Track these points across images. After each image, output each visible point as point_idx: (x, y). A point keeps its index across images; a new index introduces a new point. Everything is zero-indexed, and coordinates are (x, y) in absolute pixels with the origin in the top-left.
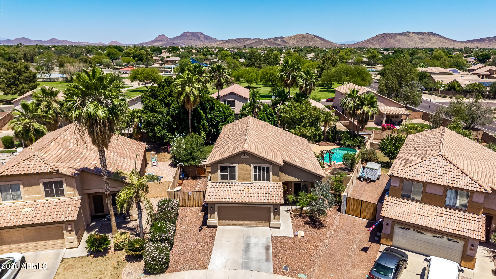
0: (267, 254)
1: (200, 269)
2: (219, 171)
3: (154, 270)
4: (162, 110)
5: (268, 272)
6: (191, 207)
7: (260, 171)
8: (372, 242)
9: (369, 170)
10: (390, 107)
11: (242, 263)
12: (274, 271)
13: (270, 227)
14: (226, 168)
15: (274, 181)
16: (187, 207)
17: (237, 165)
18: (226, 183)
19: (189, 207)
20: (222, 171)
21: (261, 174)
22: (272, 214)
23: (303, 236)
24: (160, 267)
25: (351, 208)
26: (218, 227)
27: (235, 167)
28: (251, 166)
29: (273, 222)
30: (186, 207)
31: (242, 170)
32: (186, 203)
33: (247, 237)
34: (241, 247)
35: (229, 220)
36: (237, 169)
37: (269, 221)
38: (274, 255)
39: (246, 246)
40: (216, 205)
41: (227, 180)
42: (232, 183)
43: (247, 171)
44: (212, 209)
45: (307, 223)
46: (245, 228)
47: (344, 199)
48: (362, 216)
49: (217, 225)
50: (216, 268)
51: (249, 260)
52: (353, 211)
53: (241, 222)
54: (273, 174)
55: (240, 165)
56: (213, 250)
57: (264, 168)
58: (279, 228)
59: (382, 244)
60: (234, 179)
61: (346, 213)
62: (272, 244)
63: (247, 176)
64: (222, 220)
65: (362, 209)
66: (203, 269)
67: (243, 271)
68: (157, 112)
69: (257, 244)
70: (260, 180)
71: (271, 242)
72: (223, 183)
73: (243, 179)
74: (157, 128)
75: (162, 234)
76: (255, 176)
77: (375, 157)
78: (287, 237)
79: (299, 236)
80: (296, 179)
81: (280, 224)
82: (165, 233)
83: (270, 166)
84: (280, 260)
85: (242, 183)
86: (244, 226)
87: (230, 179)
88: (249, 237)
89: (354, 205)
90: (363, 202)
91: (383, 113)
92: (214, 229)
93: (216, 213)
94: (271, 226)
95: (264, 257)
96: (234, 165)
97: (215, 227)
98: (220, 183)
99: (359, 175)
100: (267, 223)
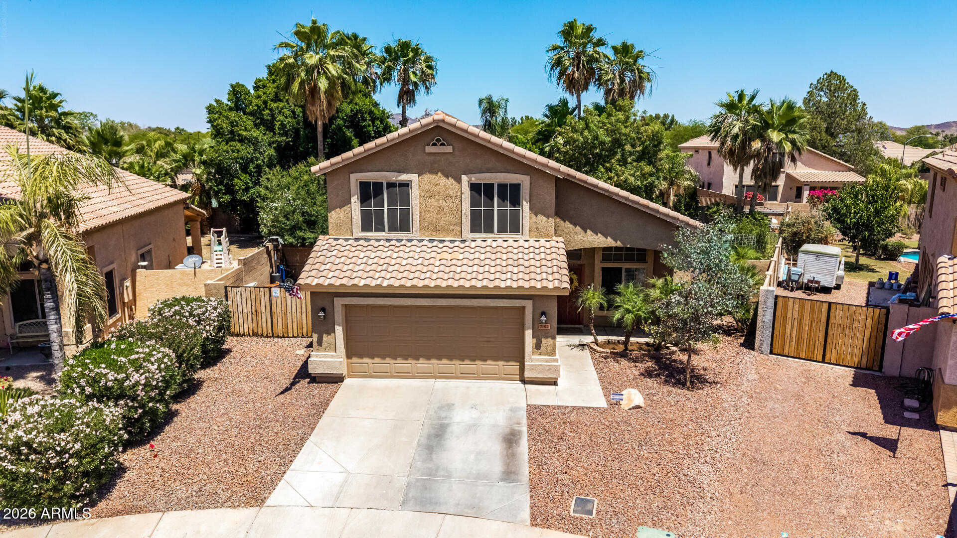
0: (510, 456)
1: (233, 506)
2: (355, 201)
5: (511, 519)
6: (278, 337)
7: (492, 199)
8: (901, 425)
10: (816, 171)
11: (408, 485)
12: (534, 517)
13: (524, 381)
14: (378, 187)
15: (537, 232)
16: (267, 336)
17: (413, 177)
18: (378, 240)
19: (273, 336)
20: (364, 198)
21: (496, 208)
22: (529, 333)
23: (639, 407)
25: (790, 330)
26: (347, 381)
27: (406, 185)
28: (459, 181)
29: (534, 361)
30: (262, 335)
31: (432, 195)
32: (264, 325)
33: (441, 408)
34: (417, 432)
35: (383, 357)
36: (415, 192)
37: (520, 359)
38: (536, 462)
39: (433, 432)
40: (339, 302)
41: (384, 231)
42: (399, 240)
43: (447, 198)
44: (322, 314)
45: (648, 374)
46: (439, 384)
47: (765, 303)
49: (345, 373)
50: (301, 502)
51: (435, 475)
53: (423, 365)
54: (534, 211)
55: (425, 177)
56: (308, 444)
57: (502, 187)
58: (555, 383)
60: (406, 227)
61: (771, 352)
62: (529, 426)
63: (449, 218)
64: (361, 357)
65: (830, 332)
66: (247, 504)
67: (408, 516)
68: (242, 140)
69: (472, 428)
70: (489, 230)
71: (524, 421)
72: (367, 240)
73: (436, 229)
74: (239, 178)
76: (475, 216)
78: (583, 408)
79: (625, 405)
80: (610, 242)
81: (557, 370)
83: (524, 180)
84: (560, 477)
85: (431, 241)
86: (435, 378)
87: (392, 229)
88: (450, 407)
90: (833, 306)
91: (802, 180)
92: (332, 387)
93: (339, 330)
94: (528, 374)
95: (497, 468)
96: (404, 177)
97: (337, 379)
98: (357, 240)
100: (514, 367)
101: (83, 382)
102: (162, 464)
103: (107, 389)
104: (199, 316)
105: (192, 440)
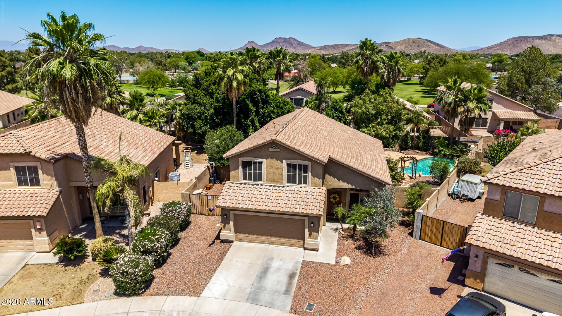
0: (290, 284)
1: (190, 296)
2: (241, 168)
3: (125, 290)
4: (205, 101)
5: (283, 310)
6: (210, 215)
7: (296, 170)
8: (453, 282)
9: (465, 183)
10: (511, 111)
11: (250, 293)
12: (291, 309)
13: (305, 249)
14: (250, 163)
15: (314, 185)
16: (206, 215)
17: (263, 160)
18: (249, 184)
19: (208, 215)
20: (244, 167)
21: (297, 174)
22: (306, 230)
23: (347, 265)
24: (134, 286)
25: (428, 231)
26: (235, 243)
27: (261, 163)
28: (282, 162)
29: (308, 241)
30: (204, 215)
31: (271, 167)
32: (205, 211)
33: (269, 259)
34: (258, 269)
35: (249, 234)
36: (264, 166)
37: (303, 239)
38: (299, 287)
39: (263, 270)
40: (232, 213)
41: (252, 180)
42: (258, 185)
43: (277, 169)
44: (225, 217)
45: (359, 248)
46: (270, 247)
47: (418, 218)
48: (444, 243)
49: (233, 239)
50: (212, 296)
51: (260, 290)
52: (431, 235)
53: (264, 238)
54: (314, 176)
55: (269, 160)
56: (217, 272)
57: (300, 166)
58: (317, 250)
59: (468, 287)
60: (260, 179)
61: (420, 239)
62: (301, 271)
63: (278, 177)
64: (240, 233)
65: (444, 234)
66: (194, 295)
67: (248, 305)
68: (198, 103)
69: (278, 269)
70: (294, 182)
71: (299, 268)
72: (245, 184)
73: (273, 181)
74: (197, 122)
75: (147, 243)
76: (289, 177)
77: (477, 168)
78: (325, 263)
79: (342, 264)
80: (349, 186)
81: (318, 245)
82: (152, 242)
83: (309, 164)
84: (306, 294)
85: (271, 186)
86: (269, 244)
87: (255, 180)
88: (272, 259)
89: (432, 227)
90: (445, 223)
91: (500, 117)
92: (229, 245)
93: (232, 223)
94: (305, 246)
95: (284, 288)
96: (260, 160)
97: (231, 242)
98: (241, 184)
99: (451, 191)
100: (300, 242)
101: (140, 247)
102: (166, 277)
103: (148, 249)
104: (179, 212)
105: (176, 267)
